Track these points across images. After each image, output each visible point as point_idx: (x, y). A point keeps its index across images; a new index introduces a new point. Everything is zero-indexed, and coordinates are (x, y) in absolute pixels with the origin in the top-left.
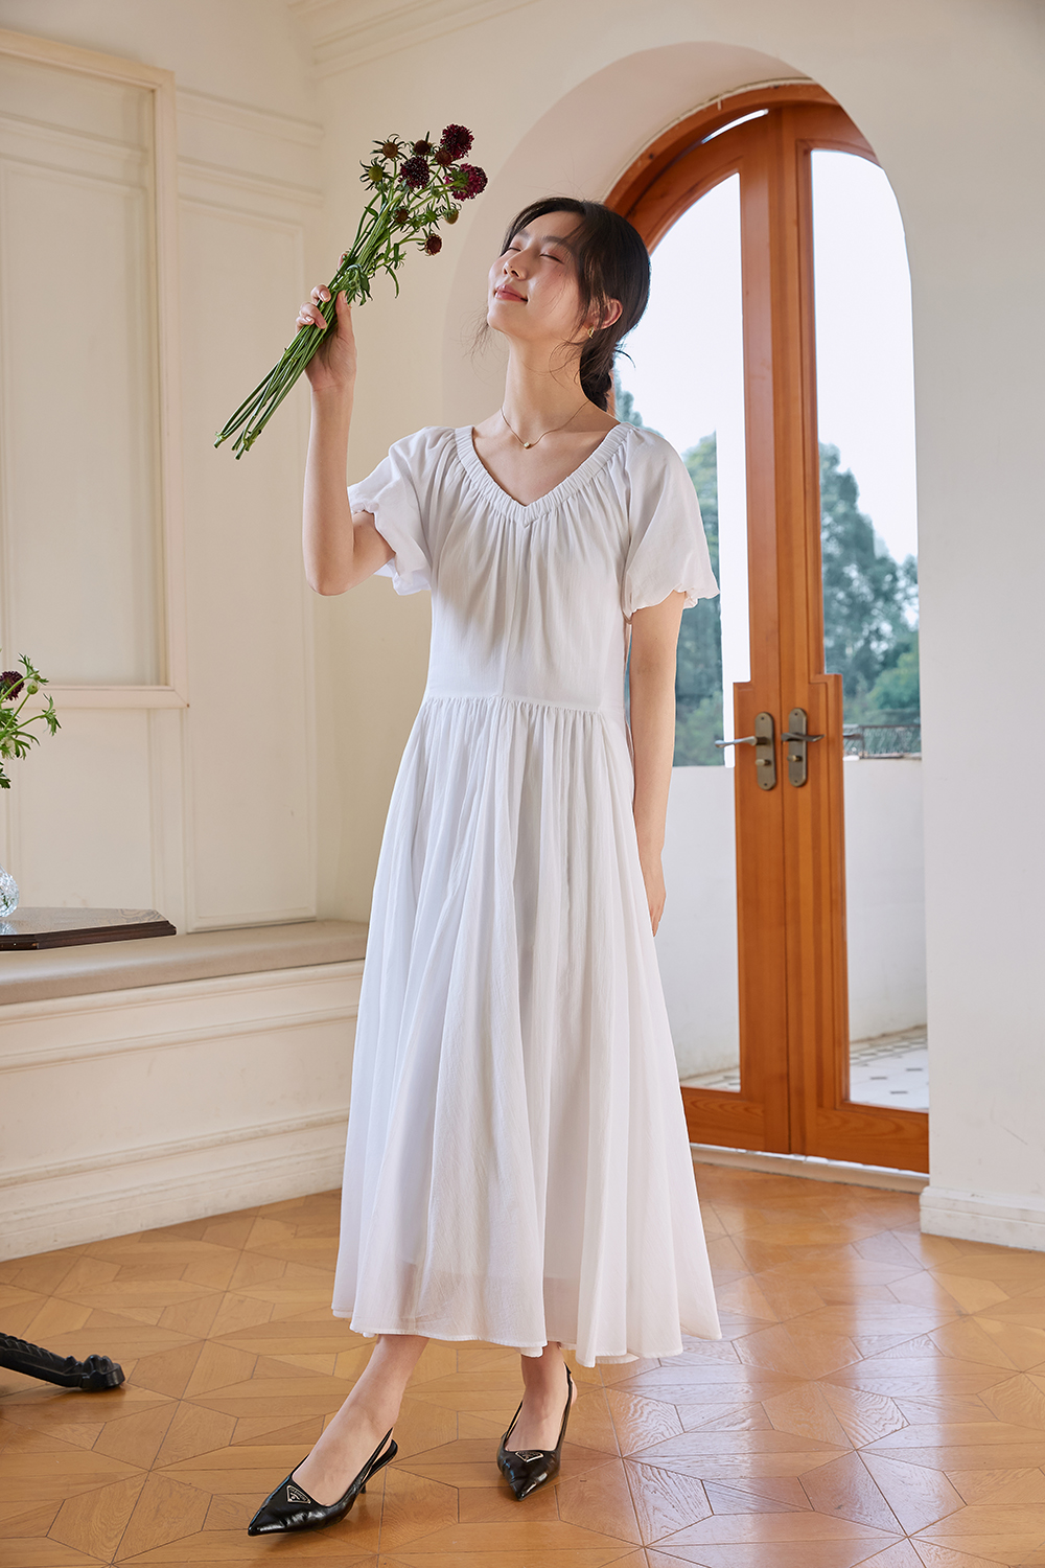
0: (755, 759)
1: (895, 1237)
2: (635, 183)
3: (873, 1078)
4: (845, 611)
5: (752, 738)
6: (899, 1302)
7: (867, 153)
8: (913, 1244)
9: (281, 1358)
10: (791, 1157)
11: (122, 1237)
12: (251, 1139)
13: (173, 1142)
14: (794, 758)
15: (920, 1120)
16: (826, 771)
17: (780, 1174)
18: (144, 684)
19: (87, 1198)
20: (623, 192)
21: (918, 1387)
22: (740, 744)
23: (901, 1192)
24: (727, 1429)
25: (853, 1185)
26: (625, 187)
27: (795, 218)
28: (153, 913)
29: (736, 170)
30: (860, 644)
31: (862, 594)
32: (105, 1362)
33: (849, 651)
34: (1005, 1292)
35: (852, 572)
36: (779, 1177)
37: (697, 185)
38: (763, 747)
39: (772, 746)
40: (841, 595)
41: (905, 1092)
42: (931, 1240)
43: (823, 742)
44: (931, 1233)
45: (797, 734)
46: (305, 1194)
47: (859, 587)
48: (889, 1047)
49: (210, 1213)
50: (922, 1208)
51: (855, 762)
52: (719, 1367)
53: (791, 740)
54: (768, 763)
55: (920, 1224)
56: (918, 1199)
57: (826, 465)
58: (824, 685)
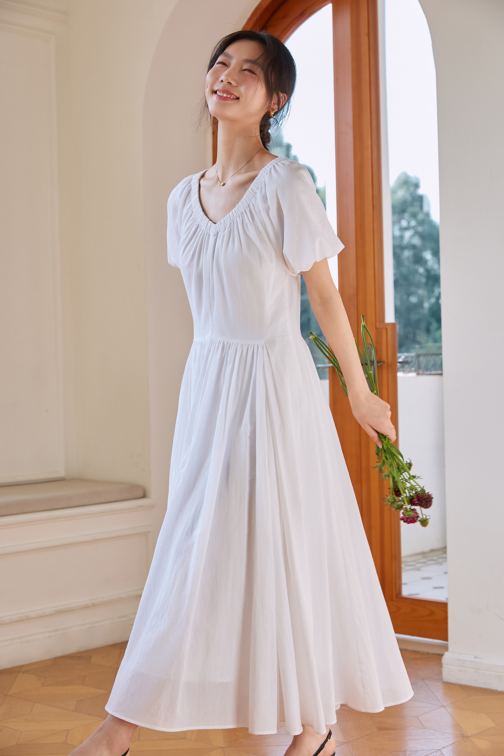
1: (426, 684)
2: (266, 9)
3: (423, 579)
4: (423, 280)
6: (425, 728)
8: (438, 689)
12: (17, 621)
15: (443, 606)
26: (260, 12)
27: (367, 31)
29: (330, 1)
30: (433, 300)
31: (434, 269)
33: (426, 305)
34: (493, 721)
35: (428, 255)
37: (305, 10)
40: (421, 270)
41: (441, 588)
42: (450, 686)
43: (385, 366)
44: (449, 681)
46: (53, 657)
48: (435, 558)
50: (443, 665)
55: (442, 676)
56: (441, 659)
57: (412, 189)
58: (385, 330)
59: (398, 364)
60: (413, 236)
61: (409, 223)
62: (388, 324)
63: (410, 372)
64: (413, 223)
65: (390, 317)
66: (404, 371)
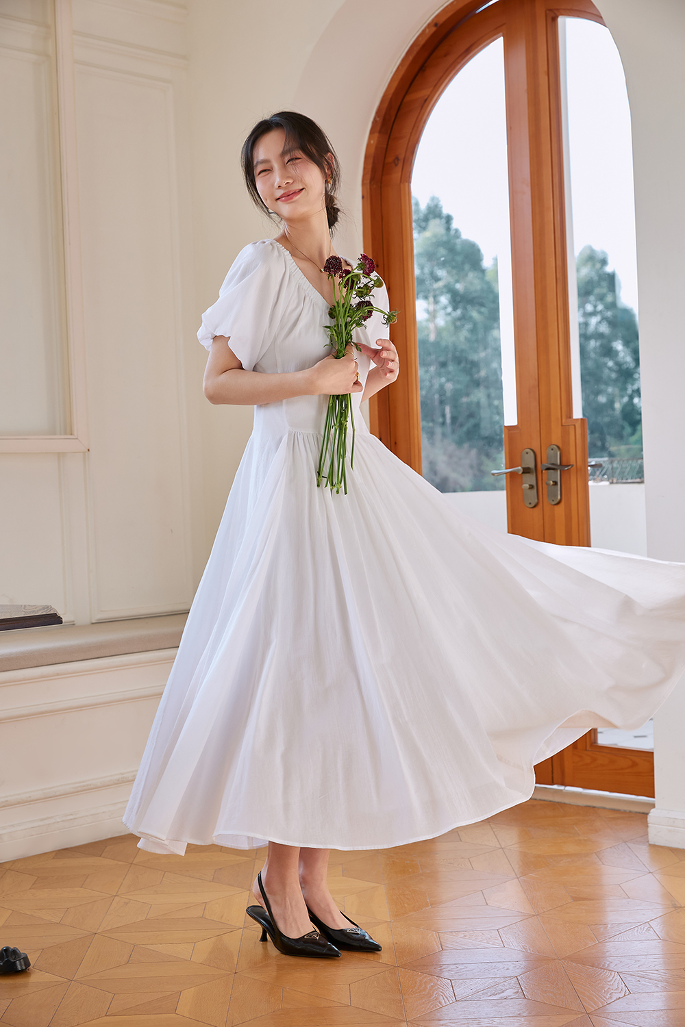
0: (522, 484)
1: (629, 847)
2: (424, 46)
4: (614, 375)
5: (520, 468)
6: (629, 898)
7: (598, 18)
8: (643, 853)
9: (151, 947)
10: (555, 787)
11: (40, 854)
13: (80, 783)
14: (551, 483)
15: (648, 756)
16: (576, 492)
17: (544, 800)
18: (55, 434)
19: (13, 826)
20: (415, 52)
21: (639, 964)
22: (510, 472)
23: (636, 812)
24: (490, 998)
25: (599, 808)
26: (417, 49)
27: (546, 69)
28: (48, 607)
29: (501, 34)
30: (626, 399)
31: (626, 363)
32: (15, 952)
33: (618, 406)
35: (618, 346)
36: (542, 802)
37: (471, 46)
38: (528, 475)
39: (535, 474)
40: (611, 364)
41: (644, 736)
42: (657, 849)
43: (573, 470)
44: (656, 844)
45: (553, 464)
47: (624, 358)
49: (109, 836)
50: (649, 825)
51: (605, 486)
52: (486, 950)
53: (548, 469)
54: (531, 487)
55: (648, 838)
56: (647, 818)
57: (598, 266)
58: (573, 426)
59: (589, 468)
60: (600, 322)
61: (595, 307)
62: (577, 420)
63: (602, 481)
64: (600, 307)
65: (578, 413)
66: (594, 479)
